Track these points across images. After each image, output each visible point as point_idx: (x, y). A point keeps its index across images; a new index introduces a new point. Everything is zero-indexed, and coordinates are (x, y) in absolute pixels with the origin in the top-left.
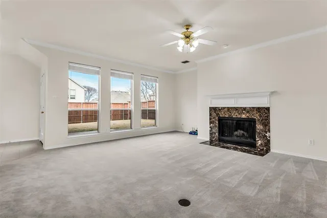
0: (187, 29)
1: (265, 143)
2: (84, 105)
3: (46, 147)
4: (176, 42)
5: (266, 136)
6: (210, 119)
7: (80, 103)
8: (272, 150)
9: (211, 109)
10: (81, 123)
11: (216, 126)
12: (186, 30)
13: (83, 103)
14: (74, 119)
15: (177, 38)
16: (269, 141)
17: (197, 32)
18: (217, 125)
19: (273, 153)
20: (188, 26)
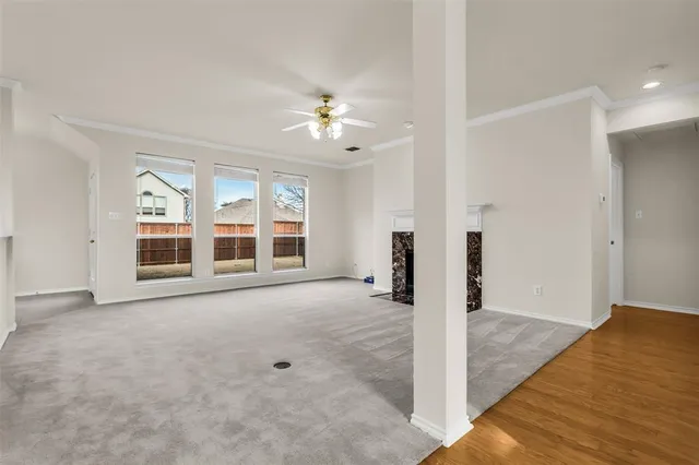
0: (326, 101)
1: (474, 294)
2: (181, 228)
3: (99, 300)
4: (305, 124)
5: (476, 282)
6: (394, 253)
7: (173, 224)
8: (484, 306)
9: (395, 235)
10: (177, 265)
11: (401, 266)
12: (324, 104)
13: (179, 224)
14: (162, 255)
15: (308, 118)
16: (480, 290)
17: (339, 108)
18: (404, 264)
19: (486, 311)
20: (327, 97)
